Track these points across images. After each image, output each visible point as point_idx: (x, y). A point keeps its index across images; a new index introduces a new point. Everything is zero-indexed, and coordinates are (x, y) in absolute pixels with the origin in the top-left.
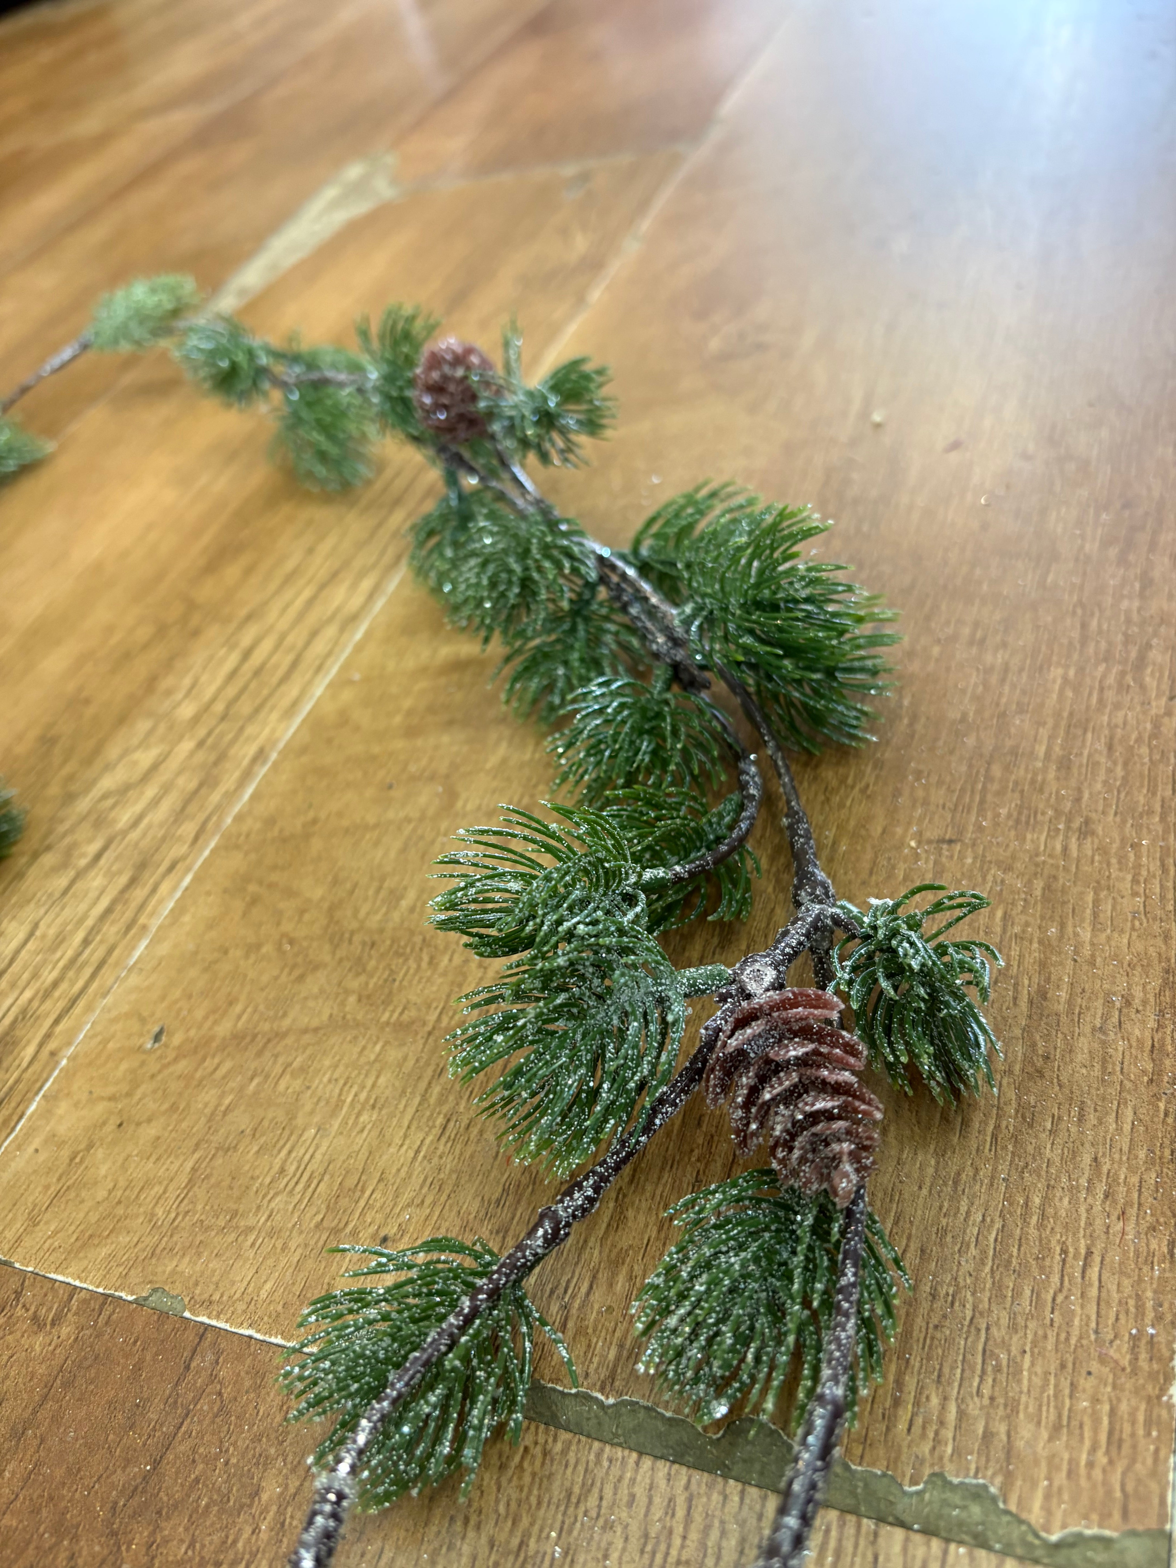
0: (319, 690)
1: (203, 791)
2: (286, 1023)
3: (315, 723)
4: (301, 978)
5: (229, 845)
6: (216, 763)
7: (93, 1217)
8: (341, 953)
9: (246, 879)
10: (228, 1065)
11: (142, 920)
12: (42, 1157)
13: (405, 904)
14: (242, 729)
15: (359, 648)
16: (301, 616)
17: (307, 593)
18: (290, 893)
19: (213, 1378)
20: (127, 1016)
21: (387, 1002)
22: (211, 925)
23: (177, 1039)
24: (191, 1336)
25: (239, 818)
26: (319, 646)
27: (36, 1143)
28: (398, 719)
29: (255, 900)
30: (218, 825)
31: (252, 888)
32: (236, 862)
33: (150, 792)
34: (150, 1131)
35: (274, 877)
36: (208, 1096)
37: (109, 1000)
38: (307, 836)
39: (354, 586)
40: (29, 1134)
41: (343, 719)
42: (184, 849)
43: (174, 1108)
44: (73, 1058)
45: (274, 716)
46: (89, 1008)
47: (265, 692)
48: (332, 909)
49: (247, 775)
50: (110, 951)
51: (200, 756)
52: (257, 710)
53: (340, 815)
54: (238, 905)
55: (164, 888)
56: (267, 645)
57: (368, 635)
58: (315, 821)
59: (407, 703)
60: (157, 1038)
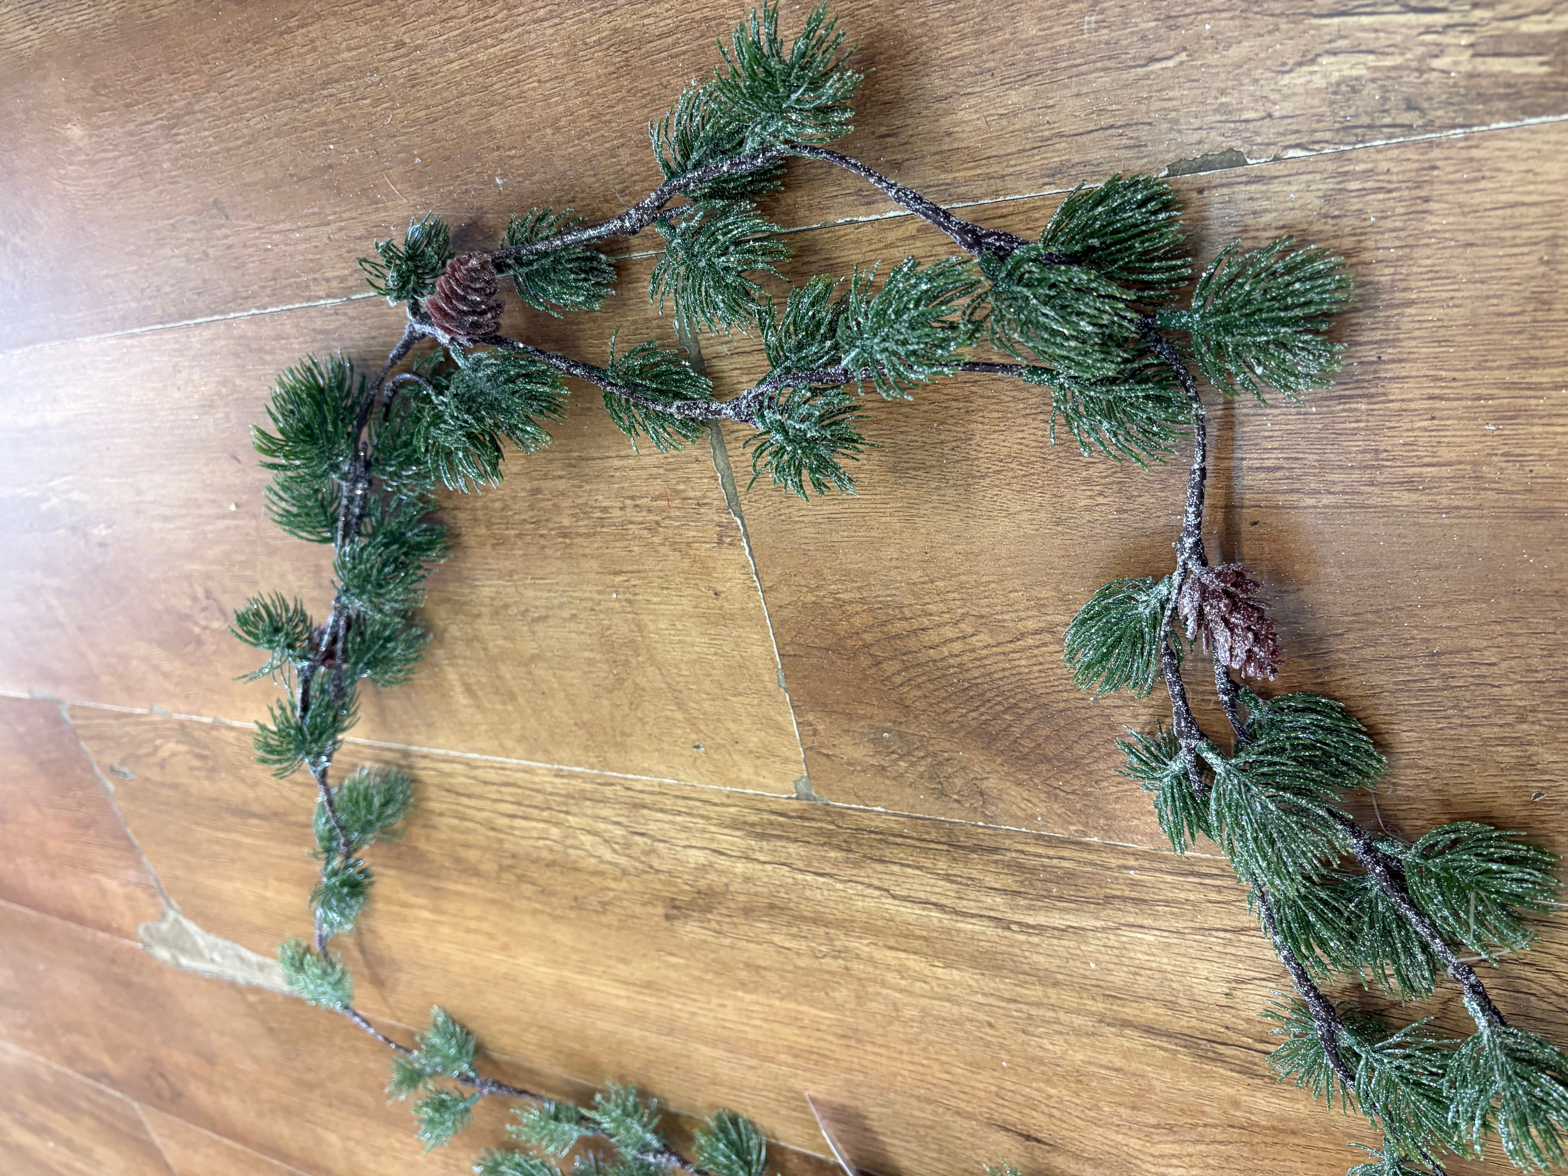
0: (513, 762)
1: (588, 795)
2: (663, 686)
3: (530, 754)
4: (643, 689)
5: (606, 764)
6: (573, 798)
7: (772, 732)
8: (624, 675)
9: (616, 744)
10: (692, 704)
11: (657, 789)
12: (765, 773)
13: (591, 655)
14: (551, 794)
15: (483, 751)
16: (480, 797)
17: (466, 801)
18: (612, 717)
19: (792, 642)
20: (697, 769)
21: (633, 641)
22: (643, 750)
23: (694, 736)
24: (786, 660)
25: (592, 767)
26: (491, 776)
27: (761, 779)
28: (510, 708)
29: (623, 734)
30: (600, 776)
31: (619, 739)
32: (611, 755)
33: (602, 826)
34: (731, 725)
35: (609, 730)
36: (707, 706)
37: (695, 783)
38: (585, 724)
39: (450, 775)
40: (760, 786)
41: (522, 739)
42: (618, 788)
43: (718, 721)
44: (724, 785)
45: (537, 779)
46: (703, 791)
47: (527, 792)
48: (610, 691)
49: (572, 776)
50: (677, 797)
51: (574, 809)
52: (538, 791)
53: (567, 713)
54: (629, 741)
55: (639, 787)
56: (503, 807)
57: (474, 750)
58: (576, 724)
59: (499, 707)
60: (697, 747)
